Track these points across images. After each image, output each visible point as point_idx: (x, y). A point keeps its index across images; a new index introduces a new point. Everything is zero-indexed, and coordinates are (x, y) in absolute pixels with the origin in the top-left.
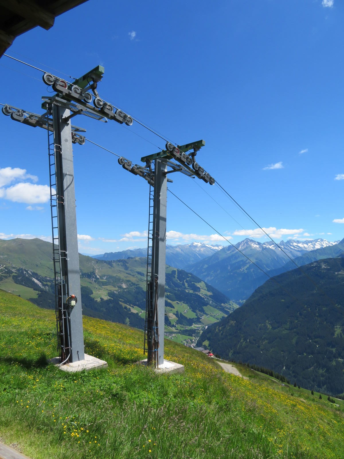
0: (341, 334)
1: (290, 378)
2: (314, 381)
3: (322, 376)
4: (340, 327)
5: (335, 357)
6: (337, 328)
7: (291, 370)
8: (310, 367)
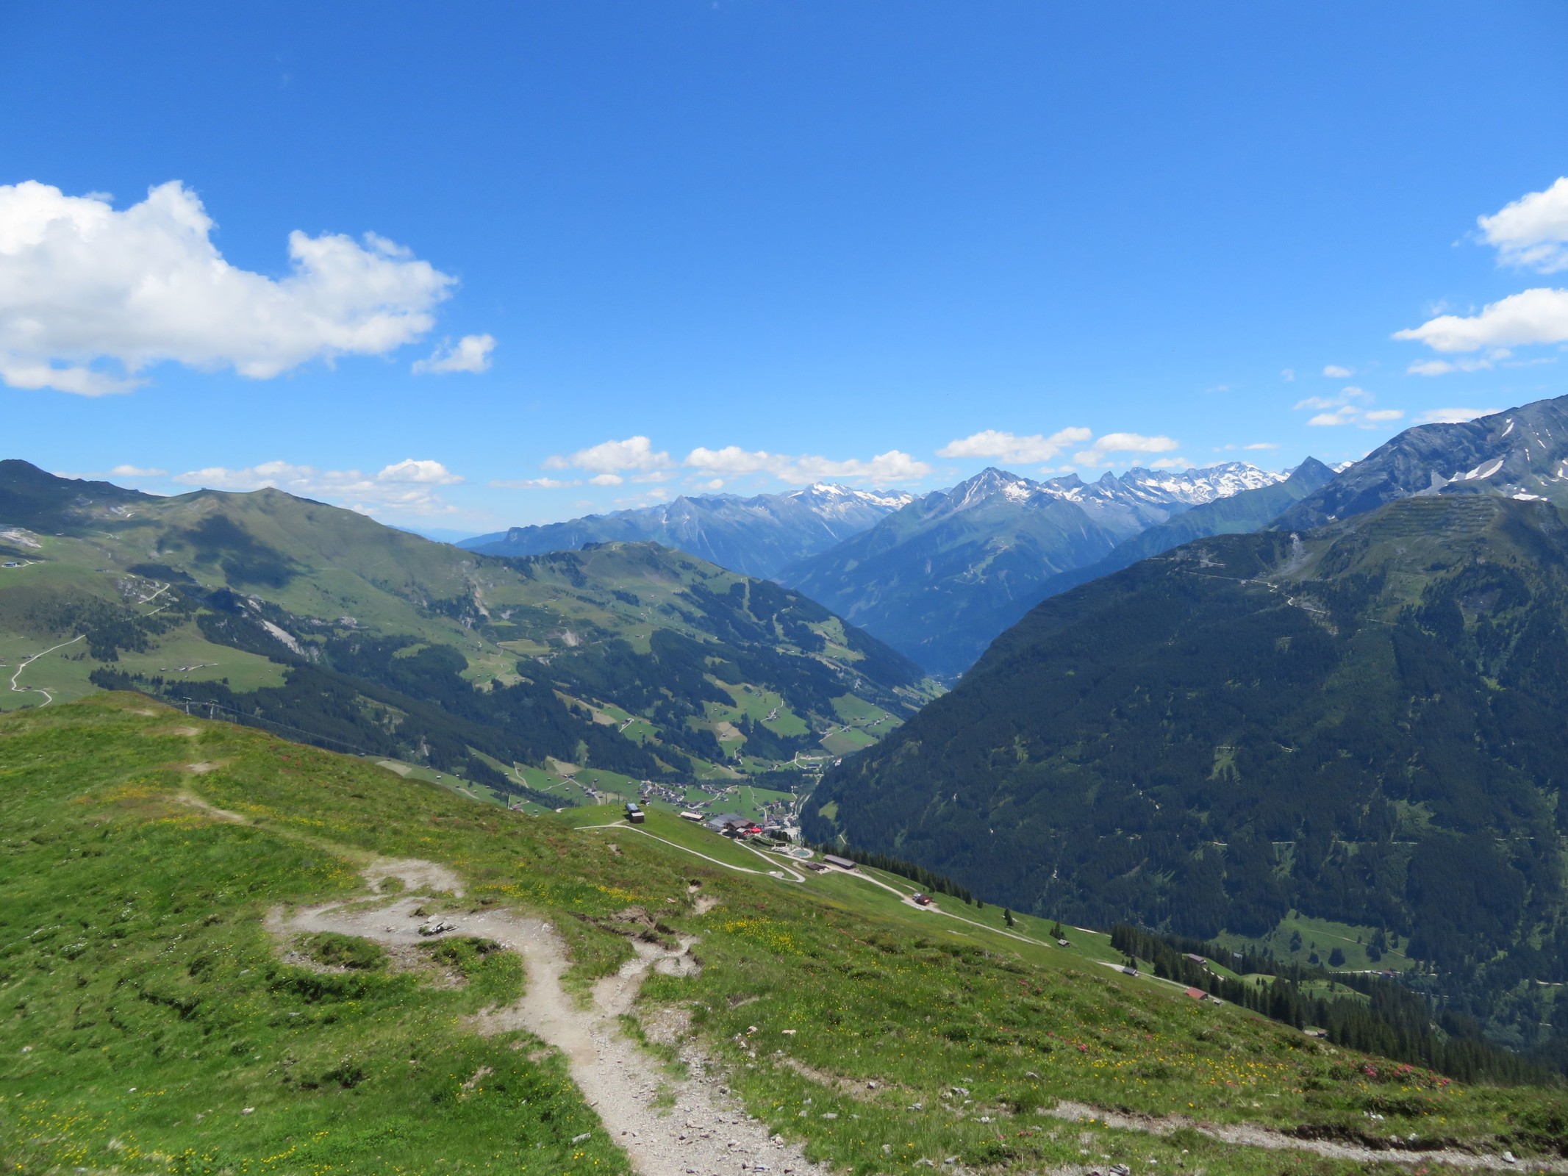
0: (1229, 769)
1: (1069, 902)
2: (1136, 908)
3: (1162, 891)
4: (1231, 750)
5: (1204, 837)
6: (1220, 751)
7: (1073, 880)
8: (1130, 868)
